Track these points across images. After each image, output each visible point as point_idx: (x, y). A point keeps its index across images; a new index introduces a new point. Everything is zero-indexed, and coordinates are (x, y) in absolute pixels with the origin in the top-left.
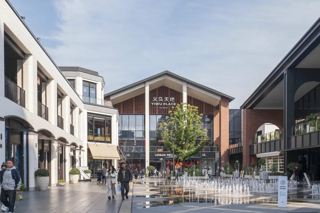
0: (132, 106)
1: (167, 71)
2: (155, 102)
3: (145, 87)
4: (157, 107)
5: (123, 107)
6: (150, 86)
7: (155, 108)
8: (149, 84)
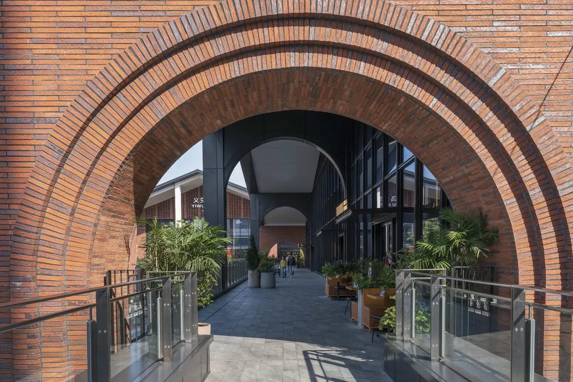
0: (169, 209)
1: (198, 170)
2: (197, 203)
3: (174, 188)
4: (199, 210)
5: (158, 210)
6: (182, 188)
7: (197, 212)
8: (181, 184)
